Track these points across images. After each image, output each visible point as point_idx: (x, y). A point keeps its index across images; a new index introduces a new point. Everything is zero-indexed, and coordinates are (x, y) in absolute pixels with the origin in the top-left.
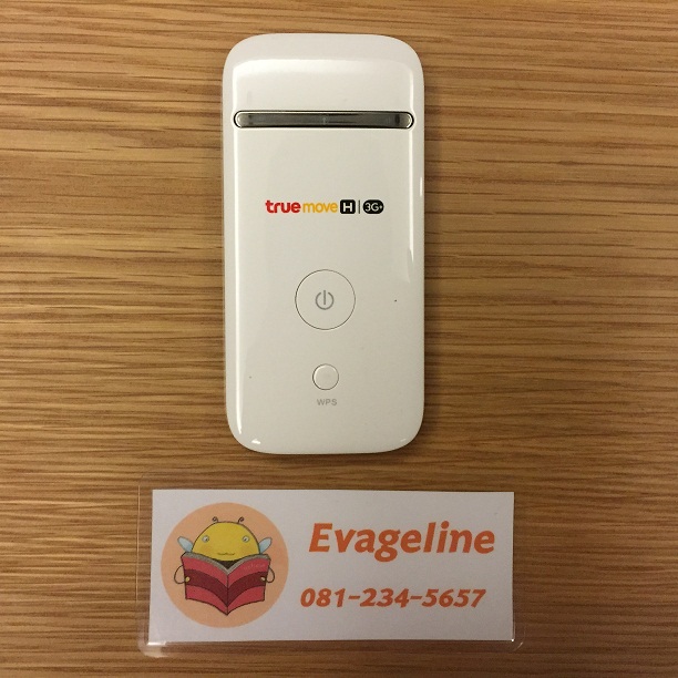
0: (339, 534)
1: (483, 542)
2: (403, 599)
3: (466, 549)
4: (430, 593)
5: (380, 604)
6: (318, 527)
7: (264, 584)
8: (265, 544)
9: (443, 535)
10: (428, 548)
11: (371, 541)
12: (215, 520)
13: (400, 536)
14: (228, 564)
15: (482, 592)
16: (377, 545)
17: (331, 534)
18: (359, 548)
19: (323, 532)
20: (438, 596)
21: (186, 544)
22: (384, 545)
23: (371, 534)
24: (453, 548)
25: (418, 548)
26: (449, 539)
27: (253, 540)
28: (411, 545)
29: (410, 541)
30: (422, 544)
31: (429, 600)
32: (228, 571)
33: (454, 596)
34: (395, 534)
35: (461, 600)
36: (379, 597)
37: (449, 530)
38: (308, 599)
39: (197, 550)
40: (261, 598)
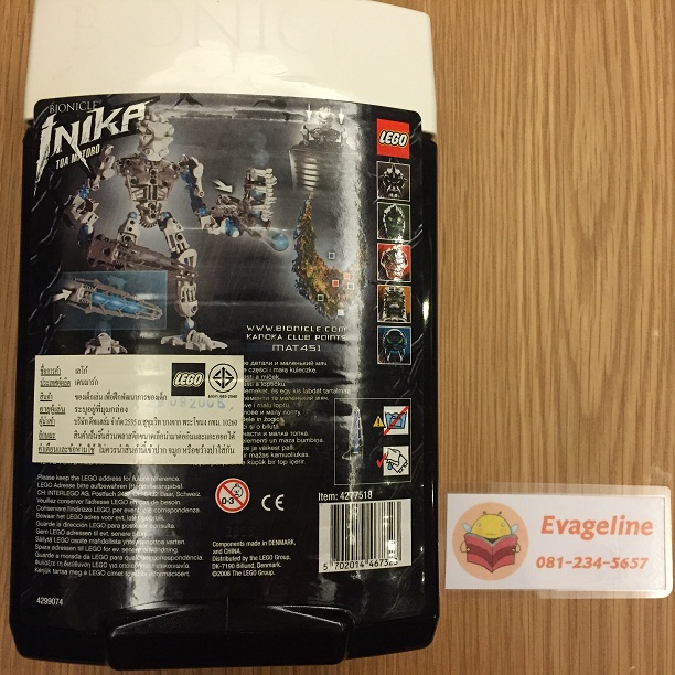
0: (559, 522)
1: (646, 528)
2: (598, 564)
3: (636, 533)
4: (615, 560)
5: (584, 567)
7: (514, 553)
8: (514, 528)
9: (622, 524)
10: (613, 532)
11: (578, 527)
12: (485, 513)
13: (596, 524)
14: (492, 541)
15: (646, 560)
16: (582, 530)
17: (555, 524)
18: (571, 532)
19: (549, 521)
20: (619, 562)
21: (467, 528)
22: (586, 530)
24: (628, 532)
25: (606, 532)
26: (625, 526)
27: (507, 526)
28: (602, 530)
29: (602, 527)
30: (609, 529)
31: (614, 564)
32: (493, 545)
33: (629, 561)
34: (592, 523)
35: (633, 565)
37: (625, 520)
38: (541, 563)
39: (474, 531)
40: (512, 562)
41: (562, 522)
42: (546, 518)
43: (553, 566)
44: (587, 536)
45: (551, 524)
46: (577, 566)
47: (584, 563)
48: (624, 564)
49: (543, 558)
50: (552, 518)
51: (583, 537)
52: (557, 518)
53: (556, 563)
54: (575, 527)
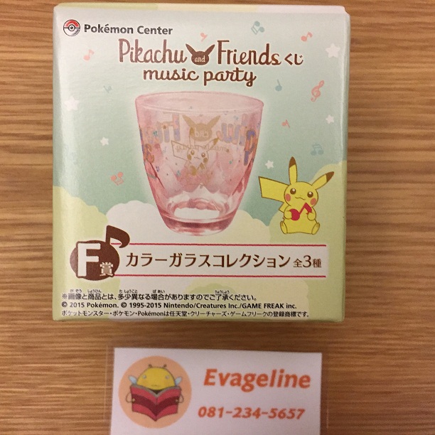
0: (221, 375)
1: (303, 382)
2: (257, 414)
3: (294, 385)
4: (273, 411)
5: (244, 417)
7: (177, 404)
8: (178, 381)
9: (281, 377)
11: (239, 379)
12: (150, 366)
13: (256, 378)
14: (157, 392)
15: (302, 411)
16: (243, 382)
17: (216, 375)
18: (232, 384)
19: (212, 374)
21: (133, 380)
23: (239, 376)
24: (287, 385)
25: (266, 385)
26: (284, 380)
27: (171, 379)
28: (263, 383)
29: (261, 381)
30: (269, 382)
31: (272, 415)
32: (157, 396)
33: (287, 412)
34: (253, 376)
39: (140, 383)
40: (175, 412)
41: (224, 376)
42: (209, 371)
43: (214, 414)
44: (247, 388)
45: (213, 377)
46: (237, 416)
47: (244, 412)
48: (282, 415)
49: (204, 408)
50: (215, 371)
51: (243, 389)
52: (219, 372)
53: (217, 413)
54: (237, 380)
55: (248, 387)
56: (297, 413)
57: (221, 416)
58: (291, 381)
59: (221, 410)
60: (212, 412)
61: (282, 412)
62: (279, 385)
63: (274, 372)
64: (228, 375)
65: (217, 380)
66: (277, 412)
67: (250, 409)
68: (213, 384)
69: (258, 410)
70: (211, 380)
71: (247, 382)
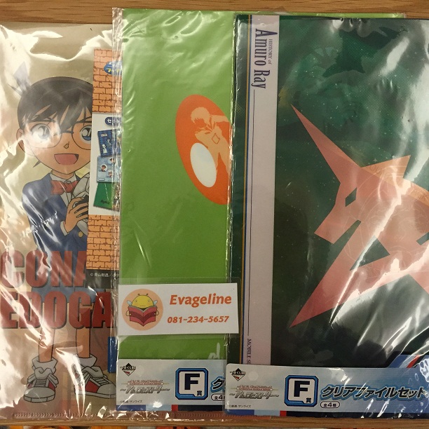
0: (179, 298)
1: (227, 300)
2: (202, 320)
3: (222, 303)
4: (210, 318)
5: (194, 322)
6: (173, 296)
7: (155, 316)
8: (155, 302)
9: (214, 298)
10: (209, 303)
12: (139, 295)
13: (200, 299)
14: (144, 309)
15: (228, 317)
16: (192, 302)
17: (177, 298)
18: (186, 303)
19: (174, 298)
21: (130, 303)
23: (190, 298)
24: (218, 303)
26: (216, 299)
27: (151, 302)
28: (204, 302)
29: (203, 300)
30: (207, 301)
31: (210, 320)
32: (143, 311)
33: (219, 318)
34: (198, 298)
36: (193, 319)
38: (170, 320)
39: (133, 304)
40: (154, 320)
41: (181, 299)
43: (177, 321)
46: (190, 322)
48: (216, 320)
49: (171, 318)
50: (176, 296)
51: (193, 306)
52: (178, 296)
54: (189, 301)
55: (195, 305)
56: (225, 319)
57: (181, 322)
58: (220, 299)
59: (181, 318)
60: (175, 320)
61: (215, 318)
62: (213, 303)
63: (210, 296)
64: (184, 298)
65: (177, 301)
66: (213, 318)
67: (197, 318)
68: (175, 304)
69: (202, 317)
70: (174, 302)
71: (195, 302)
